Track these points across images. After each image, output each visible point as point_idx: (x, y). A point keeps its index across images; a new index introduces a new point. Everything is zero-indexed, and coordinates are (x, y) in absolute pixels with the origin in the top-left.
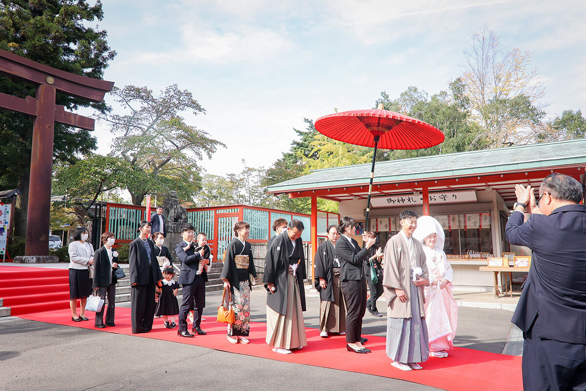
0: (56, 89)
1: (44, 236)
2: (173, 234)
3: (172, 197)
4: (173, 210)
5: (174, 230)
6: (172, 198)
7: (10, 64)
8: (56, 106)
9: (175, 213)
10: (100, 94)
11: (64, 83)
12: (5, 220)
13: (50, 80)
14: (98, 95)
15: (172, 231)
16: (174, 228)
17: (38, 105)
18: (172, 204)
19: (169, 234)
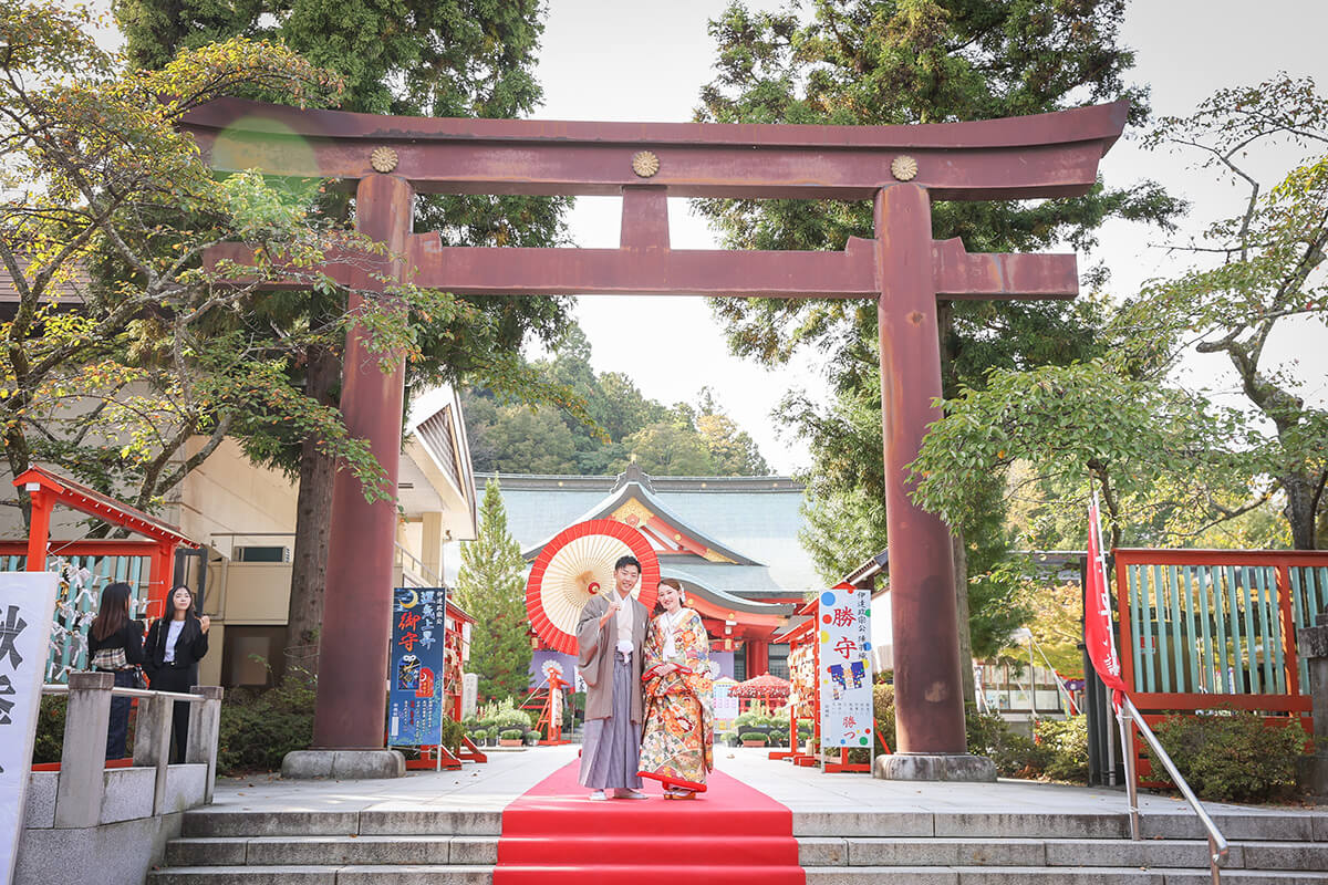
0: (929, 189)
1: (938, 686)
7: (784, 159)
8: (935, 246)
10: (1083, 159)
11: (949, 163)
12: (863, 639)
13: (905, 167)
14: (1077, 166)
17: (878, 259)
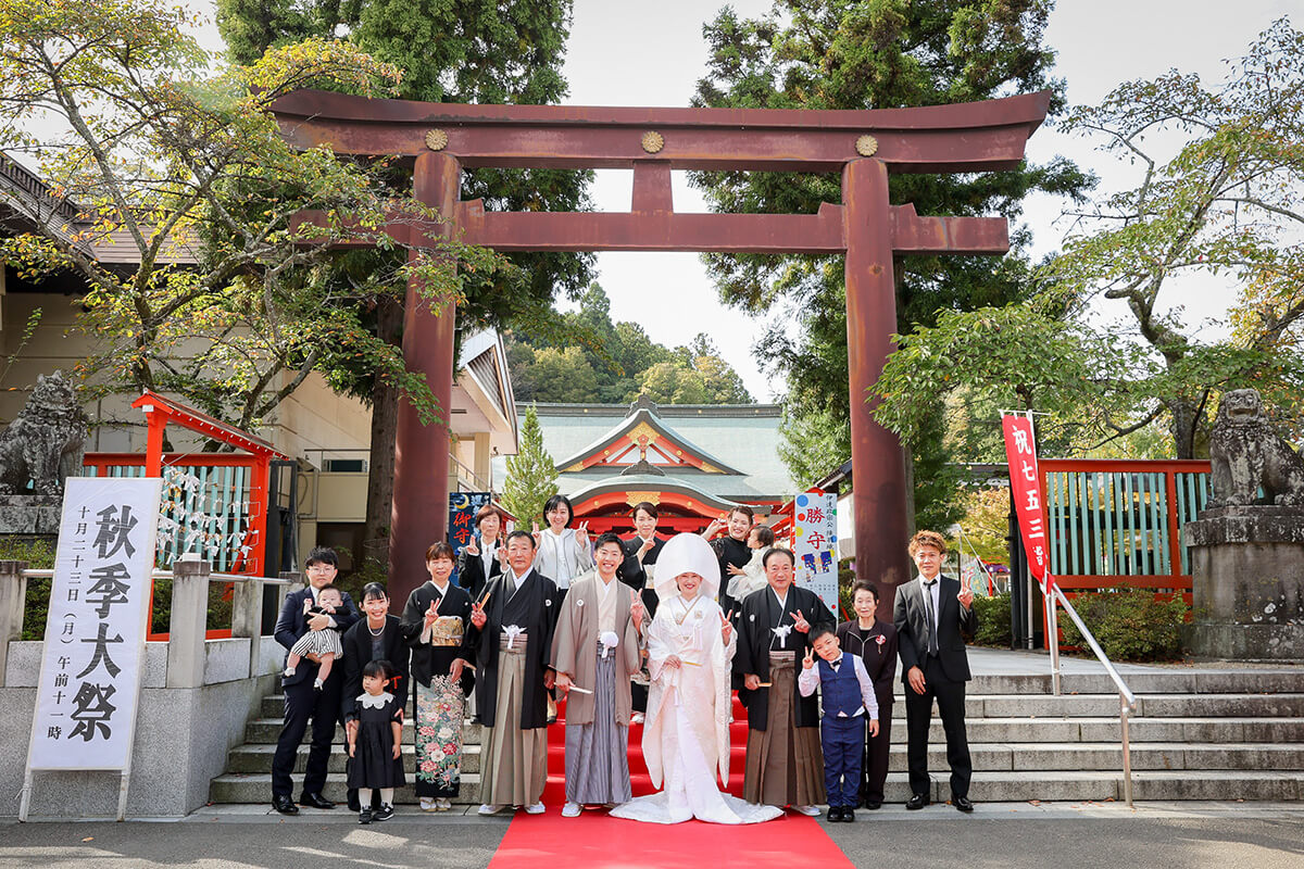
0: (888, 165)
1: (891, 571)
2: (1249, 552)
3: (1239, 412)
4: (1242, 461)
5: (1250, 534)
6: (1238, 418)
7: (768, 138)
8: (892, 211)
9: (1252, 468)
11: (904, 142)
12: (831, 533)
13: (868, 145)
14: (1008, 144)
15: (1244, 539)
16: (1250, 528)
17: (845, 221)
18: (1235, 438)
19: (1232, 551)
